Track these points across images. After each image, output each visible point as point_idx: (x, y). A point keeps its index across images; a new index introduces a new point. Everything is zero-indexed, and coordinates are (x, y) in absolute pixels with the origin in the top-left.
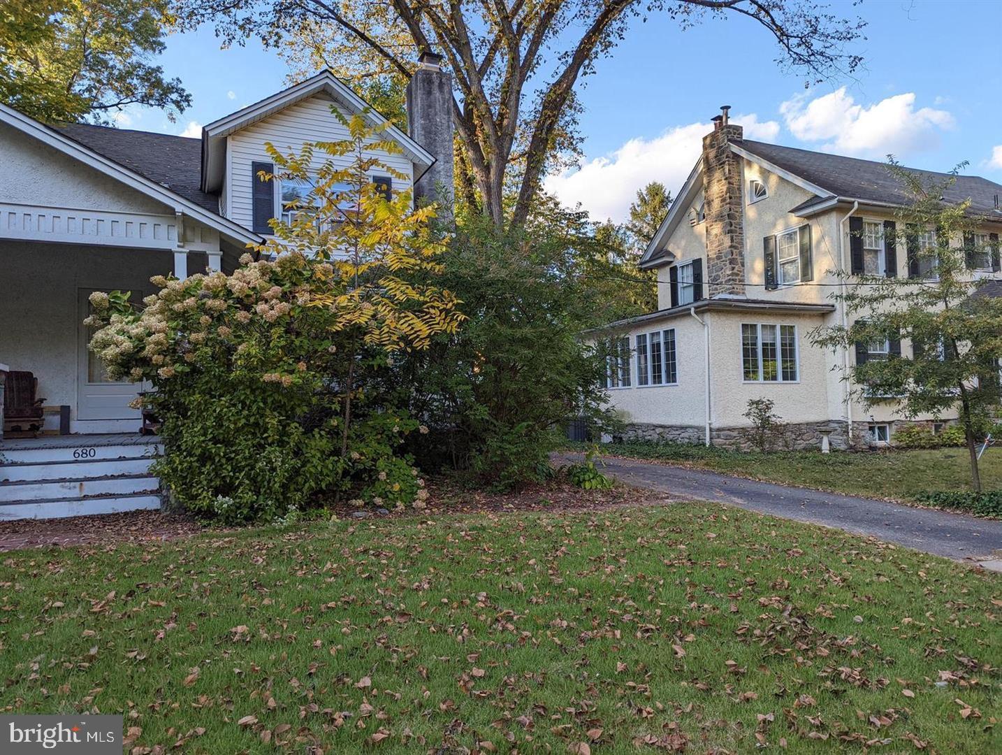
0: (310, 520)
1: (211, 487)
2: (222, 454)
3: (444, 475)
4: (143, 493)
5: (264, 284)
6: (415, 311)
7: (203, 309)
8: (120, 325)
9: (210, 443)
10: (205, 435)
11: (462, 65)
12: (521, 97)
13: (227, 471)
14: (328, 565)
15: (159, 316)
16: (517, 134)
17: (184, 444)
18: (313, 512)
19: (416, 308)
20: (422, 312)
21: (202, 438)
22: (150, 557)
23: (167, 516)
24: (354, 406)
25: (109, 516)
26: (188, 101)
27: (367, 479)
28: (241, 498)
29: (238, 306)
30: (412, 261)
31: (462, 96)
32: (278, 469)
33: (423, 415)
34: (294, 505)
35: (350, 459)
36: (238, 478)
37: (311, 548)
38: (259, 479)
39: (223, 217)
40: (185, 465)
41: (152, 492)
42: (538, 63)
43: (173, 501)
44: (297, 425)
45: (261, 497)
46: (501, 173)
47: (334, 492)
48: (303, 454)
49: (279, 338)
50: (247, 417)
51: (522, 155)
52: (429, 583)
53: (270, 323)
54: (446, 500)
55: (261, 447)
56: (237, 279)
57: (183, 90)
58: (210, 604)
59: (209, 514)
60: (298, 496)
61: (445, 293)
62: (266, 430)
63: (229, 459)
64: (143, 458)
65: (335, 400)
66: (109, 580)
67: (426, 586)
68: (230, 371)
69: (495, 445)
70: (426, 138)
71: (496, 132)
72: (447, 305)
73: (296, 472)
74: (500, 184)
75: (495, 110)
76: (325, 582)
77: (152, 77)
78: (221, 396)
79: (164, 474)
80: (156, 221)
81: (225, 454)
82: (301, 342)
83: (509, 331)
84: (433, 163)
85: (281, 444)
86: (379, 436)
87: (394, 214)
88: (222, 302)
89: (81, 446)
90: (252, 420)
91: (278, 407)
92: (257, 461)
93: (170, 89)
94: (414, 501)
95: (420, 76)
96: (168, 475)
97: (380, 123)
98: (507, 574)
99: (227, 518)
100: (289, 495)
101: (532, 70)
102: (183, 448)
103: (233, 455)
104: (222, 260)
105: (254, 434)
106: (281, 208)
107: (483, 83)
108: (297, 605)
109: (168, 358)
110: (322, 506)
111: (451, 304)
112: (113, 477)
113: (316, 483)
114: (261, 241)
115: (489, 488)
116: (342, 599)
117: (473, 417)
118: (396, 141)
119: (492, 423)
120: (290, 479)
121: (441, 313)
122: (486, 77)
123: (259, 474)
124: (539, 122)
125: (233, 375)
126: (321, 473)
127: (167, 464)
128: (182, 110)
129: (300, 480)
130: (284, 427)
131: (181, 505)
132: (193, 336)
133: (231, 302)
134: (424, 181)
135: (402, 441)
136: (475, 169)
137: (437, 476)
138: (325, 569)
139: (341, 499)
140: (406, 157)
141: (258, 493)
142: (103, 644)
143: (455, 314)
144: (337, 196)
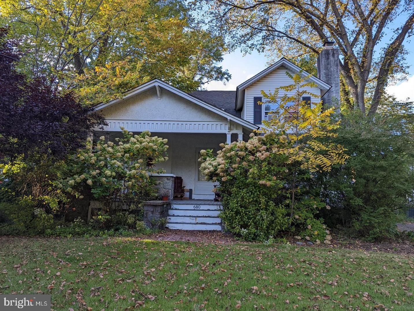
0: (278, 243)
1: (240, 224)
2: (244, 212)
3: (338, 229)
4: (216, 224)
5: (259, 145)
6: (324, 154)
7: (237, 155)
8: (209, 162)
9: (239, 207)
10: (237, 204)
11: (343, 43)
12: (373, 52)
13: (245, 219)
14: (289, 265)
15: (222, 158)
16: (372, 69)
17: (230, 207)
18: (279, 239)
19: (325, 153)
20: (327, 154)
21: (237, 205)
22: (219, 250)
23: (224, 234)
24: (296, 195)
25: (205, 231)
26: (230, 77)
27: (302, 227)
28: (250, 230)
29: (250, 154)
30: (323, 133)
31: (343, 57)
32: (265, 220)
33: (326, 200)
34: (272, 236)
35: (295, 218)
36: (249, 222)
37: (280, 256)
38: (258, 223)
39: (242, 119)
40: (230, 215)
41: (218, 224)
42: (382, 36)
43: (225, 227)
44: (273, 202)
45: (258, 231)
46: (363, 88)
47: (288, 232)
48: (275, 214)
49: (265, 166)
50: (253, 198)
51: (375, 78)
52: (337, 282)
53: (262, 161)
54: (340, 242)
55: (258, 210)
56: (249, 143)
57: (229, 73)
58: (243, 274)
59: (239, 235)
60: (273, 232)
61: (339, 146)
62: (260, 203)
63: (246, 214)
64: (215, 210)
65: (288, 192)
66: (207, 257)
67: (336, 284)
68: (246, 179)
69: (366, 218)
70: (326, 78)
71: (361, 70)
72: (339, 151)
73: (272, 222)
74: (363, 93)
75: (360, 60)
76: (288, 273)
77: (219, 71)
78: (243, 189)
79: (223, 218)
80: (221, 123)
81: (245, 212)
82: (274, 168)
83: (373, 163)
84: (330, 88)
85: (266, 209)
86: (307, 209)
87: (314, 114)
88: (244, 152)
89: (196, 204)
90: (255, 199)
91: (265, 194)
92: (256, 216)
93: (225, 74)
94: (325, 240)
95: (323, 53)
96: (225, 218)
97: (306, 75)
98: (379, 285)
99: (246, 238)
100: (269, 231)
101: (379, 40)
102: (230, 208)
103: (248, 213)
104: (243, 135)
105: (255, 205)
106: (264, 113)
107: (353, 49)
108: (277, 282)
109: (225, 174)
110: (282, 237)
111: (341, 151)
112: (206, 217)
113: (281, 227)
114: (258, 128)
115: (363, 238)
116: (296, 283)
117: (354, 204)
118: (314, 82)
119: (363, 206)
120: (270, 225)
121: (336, 155)
122: (355, 46)
123: (257, 221)
124: (383, 62)
125: (248, 181)
126: (282, 223)
127: (224, 214)
128: (228, 80)
129: (274, 225)
130: (267, 203)
131: (229, 230)
132: (234, 166)
133: (247, 152)
134: (325, 96)
135: (318, 212)
136: (350, 88)
137: (335, 229)
138: (287, 267)
139: (291, 235)
140: (317, 87)
141: (257, 229)
142: (206, 283)
143: (343, 156)
144: (289, 107)
